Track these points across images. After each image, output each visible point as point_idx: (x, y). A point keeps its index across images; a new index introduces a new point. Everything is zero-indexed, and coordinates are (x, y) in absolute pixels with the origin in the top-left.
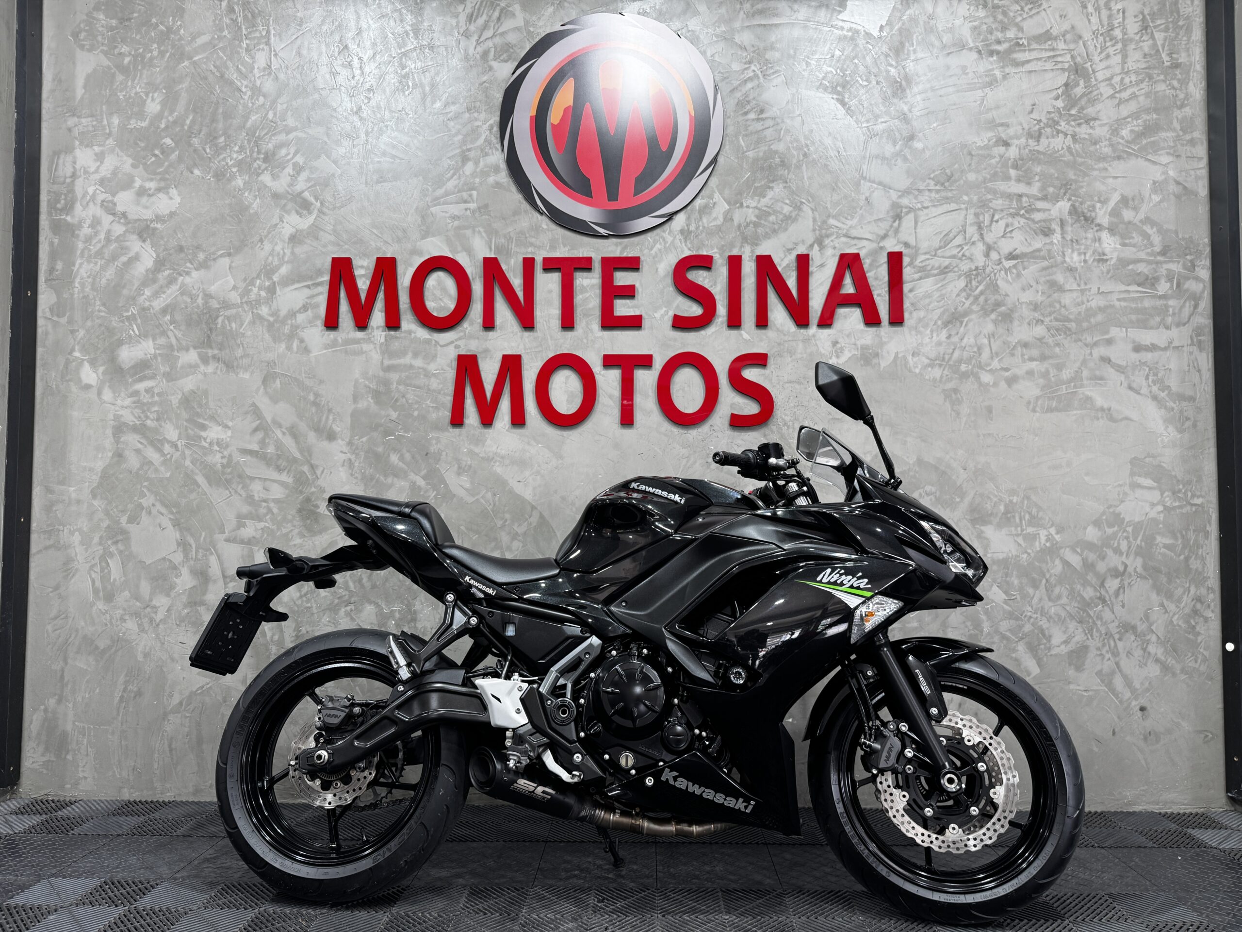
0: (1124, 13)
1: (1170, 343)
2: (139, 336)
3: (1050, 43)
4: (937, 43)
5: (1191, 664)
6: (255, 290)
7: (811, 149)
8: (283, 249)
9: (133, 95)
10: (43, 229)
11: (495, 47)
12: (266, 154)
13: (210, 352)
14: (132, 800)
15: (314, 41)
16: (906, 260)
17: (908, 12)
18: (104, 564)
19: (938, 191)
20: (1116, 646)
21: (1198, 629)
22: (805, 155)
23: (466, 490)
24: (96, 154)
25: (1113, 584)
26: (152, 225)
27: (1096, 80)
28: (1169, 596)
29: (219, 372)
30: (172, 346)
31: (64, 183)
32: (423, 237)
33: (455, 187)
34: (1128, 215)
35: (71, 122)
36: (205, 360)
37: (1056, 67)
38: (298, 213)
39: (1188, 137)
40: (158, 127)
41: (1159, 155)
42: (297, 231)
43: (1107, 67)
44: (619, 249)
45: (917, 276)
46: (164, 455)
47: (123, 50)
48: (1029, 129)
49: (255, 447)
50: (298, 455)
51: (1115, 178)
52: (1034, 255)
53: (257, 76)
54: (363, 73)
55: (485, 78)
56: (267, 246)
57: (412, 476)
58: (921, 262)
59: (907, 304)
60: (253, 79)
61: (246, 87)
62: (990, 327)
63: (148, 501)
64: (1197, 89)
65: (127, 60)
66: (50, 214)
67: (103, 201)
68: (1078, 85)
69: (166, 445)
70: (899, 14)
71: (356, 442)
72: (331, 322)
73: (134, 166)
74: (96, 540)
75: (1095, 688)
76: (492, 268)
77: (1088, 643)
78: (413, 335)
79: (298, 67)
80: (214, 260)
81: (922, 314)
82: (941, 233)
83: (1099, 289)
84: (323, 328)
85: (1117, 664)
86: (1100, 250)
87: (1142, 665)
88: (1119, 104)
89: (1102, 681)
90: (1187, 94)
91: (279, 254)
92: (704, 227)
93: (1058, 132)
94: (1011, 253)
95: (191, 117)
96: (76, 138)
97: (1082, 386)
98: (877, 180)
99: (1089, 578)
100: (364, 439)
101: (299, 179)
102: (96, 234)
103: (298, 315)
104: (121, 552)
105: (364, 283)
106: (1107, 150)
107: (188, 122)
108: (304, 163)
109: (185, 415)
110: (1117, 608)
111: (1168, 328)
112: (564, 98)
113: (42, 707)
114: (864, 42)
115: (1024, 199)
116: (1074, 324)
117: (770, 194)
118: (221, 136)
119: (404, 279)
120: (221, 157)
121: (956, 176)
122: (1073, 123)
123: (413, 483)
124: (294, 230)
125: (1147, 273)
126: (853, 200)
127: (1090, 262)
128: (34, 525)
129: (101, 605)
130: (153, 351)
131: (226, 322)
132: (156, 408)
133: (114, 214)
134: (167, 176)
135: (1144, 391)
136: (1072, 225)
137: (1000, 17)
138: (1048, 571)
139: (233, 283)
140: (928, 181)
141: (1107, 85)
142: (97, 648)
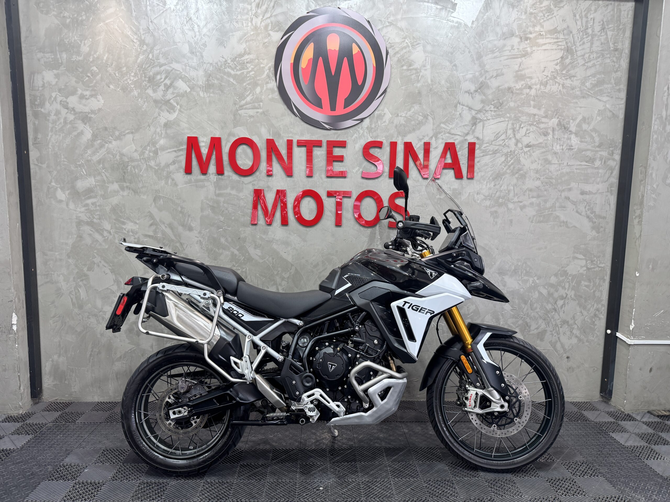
0: (594, 20)
1: (598, 191)
2: (86, 175)
3: (556, 35)
4: (500, 33)
5: (592, 338)
6: (147, 152)
7: (434, 86)
8: (161, 131)
9: (73, 41)
10: (29, 116)
11: (272, 23)
12: (149, 78)
13: (125, 185)
14: (99, 401)
15: (173, 14)
16: (477, 146)
17: (487, 14)
18: (77, 291)
19: (495, 111)
20: (559, 330)
21: (596, 323)
22: (431, 89)
23: (259, 256)
24: (55, 75)
25: (560, 303)
26: (89, 115)
27: (577, 56)
28: (585, 308)
29: (130, 195)
30: (104, 181)
31: (38, 90)
32: (235, 127)
33: (251, 100)
34: (585, 126)
35: (40, 55)
36: (122, 189)
37: (558, 48)
38: (168, 111)
39: (617, 88)
40: (89, 61)
41: (604, 96)
42: (168, 121)
43: (583, 49)
44: (336, 136)
45: (481, 155)
46: (104, 237)
47: (65, 15)
48: (542, 80)
49: (151, 233)
50: (173, 238)
51: (581, 107)
52: (539, 146)
53: (142, 33)
54: (200, 35)
55: (266, 40)
56: (152, 129)
57: (232, 249)
58: (485, 147)
59: (476, 168)
60: (140, 35)
61: (136, 39)
62: (515, 181)
63: (97, 259)
64: (624, 63)
65: (68, 21)
66: (32, 107)
67: (61, 101)
68: (568, 58)
69: (105, 232)
70: (482, 15)
71: (203, 232)
72: (188, 170)
73: (76, 82)
74: (71, 279)
75: (548, 348)
76: (271, 145)
77: (547, 329)
78: (231, 178)
79: (164, 29)
80: (124, 135)
81: (483, 174)
82: (495, 133)
83: (567, 163)
84: (184, 173)
85: (559, 338)
86: (570, 144)
87: (570, 338)
88: (586, 69)
89: (551, 345)
90: (619, 65)
91: (159, 133)
92: (379, 126)
93: (556, 82)
94: (528, 144)
95: (106, 55)
96: (43, 65)
97: (555, 211)
98: (466, 104)
99: (550, 300)
100: (207, 230)
101: (168, 92)
102: (59, 119)
103: (170, 166)
104: (85, 285)
105: (205, 150)
106: (578, 93)
107: (105, 58)
108: (171, 84)
109: (114, 217)
110: (561, 314)
111: (598, 184)
112: (309, 53)
113: (51, 359)
114: (463, 29)
115: (537, 117)
116: (554, 181)
117: (413, 110)
118: (124, 67)
119: (226, 149)
120: (125, 79)
121: (505, 104)
122: (563, 78)
123: (233, 253)
124: (166, 121)
125: (590, 155)
126: (453, 115)
127: (565, 150)
128: (38, 271)
129: (76, 310)
130: (94, 183)
131: (133, 169)
132: (98, 213)
133: (67, 109)
134: (96, 88)
135: (584, 213)
136: (558, 131)
137: (533, 19)
138: (532, 296)
139: (135, 148)
140: (491, 106)
141: (582, 59)
142: (76, 331)
